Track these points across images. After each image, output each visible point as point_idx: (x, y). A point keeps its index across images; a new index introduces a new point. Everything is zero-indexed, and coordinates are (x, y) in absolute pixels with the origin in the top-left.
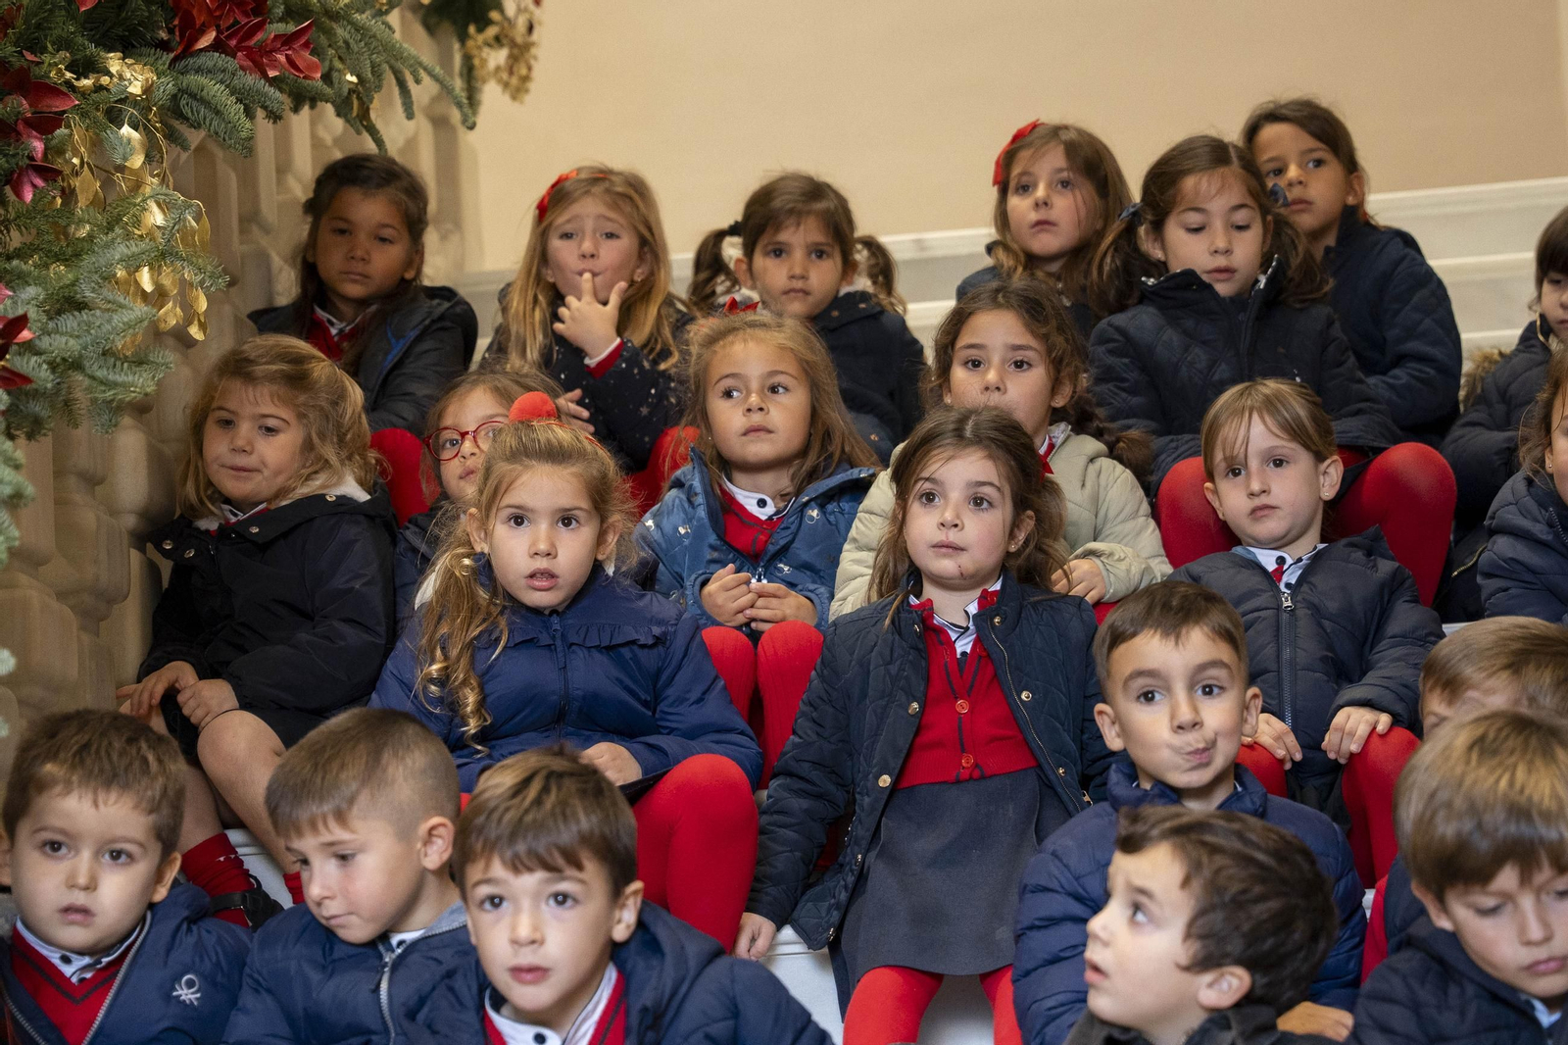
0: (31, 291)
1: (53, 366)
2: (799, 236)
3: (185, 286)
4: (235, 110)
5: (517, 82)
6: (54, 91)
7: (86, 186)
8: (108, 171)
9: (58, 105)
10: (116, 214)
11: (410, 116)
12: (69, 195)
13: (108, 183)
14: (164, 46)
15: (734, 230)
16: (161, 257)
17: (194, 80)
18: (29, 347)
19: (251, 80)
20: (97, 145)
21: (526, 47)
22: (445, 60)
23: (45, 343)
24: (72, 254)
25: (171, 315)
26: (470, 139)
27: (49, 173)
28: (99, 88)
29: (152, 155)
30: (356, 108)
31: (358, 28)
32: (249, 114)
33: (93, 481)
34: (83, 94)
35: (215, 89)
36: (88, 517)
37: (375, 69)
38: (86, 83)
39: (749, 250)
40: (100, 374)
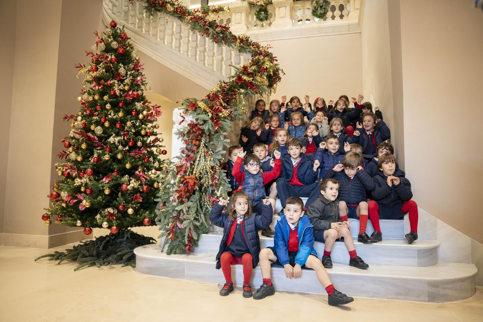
0: (233, 109)
1: (234, 115)
2: (295, 100)
3: (246, 109)
4: (251, 94)
5: (275, 92)
6: (236, 92)
7: (238, 100)
8: (240, 99)
9: (236, 93)
10: (240, 102)
11: (266, 95)
12: (237, 101)
13: (240, 100)
14: (245, 88)
15: (289, 102)
16: (244, 106)
17: (248, 91)
18: (232, 114)
19: (252, 91)
20: (239, 96)
21: (276, 89)
22: (269, 90)
23: (234, 113)
24: (237, 106)
25: (245, 111)
26: (270, 97)
27: (235, 99)
28: (240, 92)
29: (244, 97)
30: (261, 94)
31: (262, 87)
32: (252, 94)
33: (238, 125)
34: (238, 92)
35: (249, 92)
36: (237, 128)
37: (263, 91)
38: (239, 91)
39: (291, 103)
40: (238, 116)
